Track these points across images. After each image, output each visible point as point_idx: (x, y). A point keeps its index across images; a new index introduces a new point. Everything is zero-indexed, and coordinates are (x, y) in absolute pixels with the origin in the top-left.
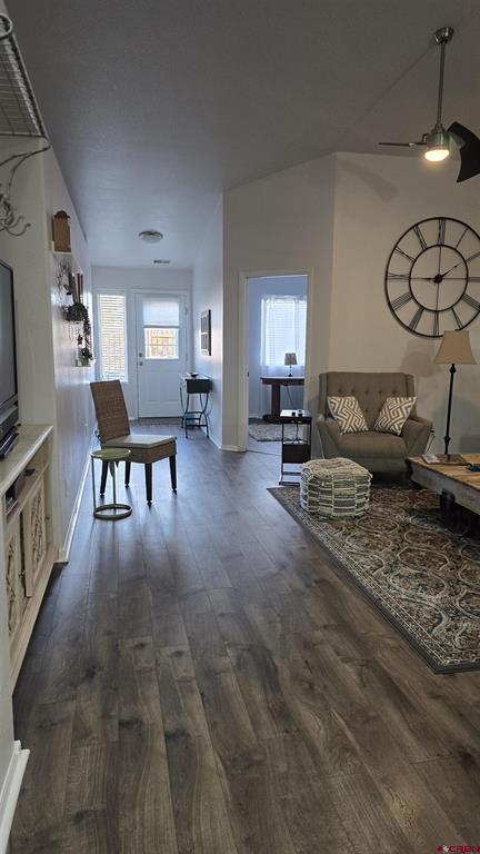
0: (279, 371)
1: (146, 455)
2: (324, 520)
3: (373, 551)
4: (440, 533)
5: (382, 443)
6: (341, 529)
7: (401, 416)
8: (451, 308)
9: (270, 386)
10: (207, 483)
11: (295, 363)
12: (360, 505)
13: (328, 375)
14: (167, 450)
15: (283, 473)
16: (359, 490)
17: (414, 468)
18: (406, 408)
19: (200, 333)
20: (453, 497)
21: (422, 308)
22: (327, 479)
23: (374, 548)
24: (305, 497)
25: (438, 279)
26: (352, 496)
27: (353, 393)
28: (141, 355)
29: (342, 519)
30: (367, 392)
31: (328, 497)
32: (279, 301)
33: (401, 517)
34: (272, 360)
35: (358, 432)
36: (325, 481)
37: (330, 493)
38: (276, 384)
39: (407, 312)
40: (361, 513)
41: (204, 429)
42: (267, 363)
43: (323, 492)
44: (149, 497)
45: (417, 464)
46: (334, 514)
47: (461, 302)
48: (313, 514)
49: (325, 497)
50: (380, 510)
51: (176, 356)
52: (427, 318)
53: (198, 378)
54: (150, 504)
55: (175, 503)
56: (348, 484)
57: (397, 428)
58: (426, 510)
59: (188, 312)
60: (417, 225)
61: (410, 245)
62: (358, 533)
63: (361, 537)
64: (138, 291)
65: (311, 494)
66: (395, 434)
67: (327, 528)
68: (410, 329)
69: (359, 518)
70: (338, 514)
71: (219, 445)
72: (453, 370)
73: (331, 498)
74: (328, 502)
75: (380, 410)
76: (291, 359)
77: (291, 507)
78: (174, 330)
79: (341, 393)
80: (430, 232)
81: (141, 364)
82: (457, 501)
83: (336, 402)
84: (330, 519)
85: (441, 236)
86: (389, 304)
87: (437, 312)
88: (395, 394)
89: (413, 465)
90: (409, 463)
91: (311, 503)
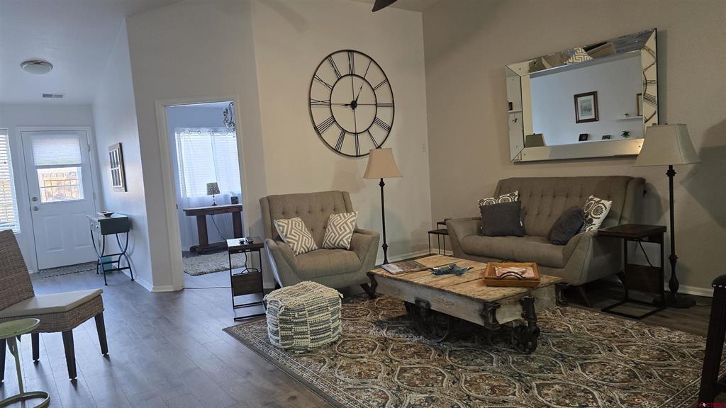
0: (202, 201)
1: (63, 321)
2: (301, 355)
3: (369, 381)
4: (419, 342)
5: (337, 259)
6: (325, 362)
7: (348, 231)
8: (367, 130)
9: (194, 218)
10: (147, 337)
11: (218, 192)
12: (335, 329)
13: (269, 199)
14: (92, 309)
15: (235, 307)
16: (333, 313)
17: (379, 280)
18: (351, 222)
19: (109, 170)
20: (428, 304)
21: (344, 131)
22: (300, 309)
23: (369, 376)
24: (276, 333)
25: (354, 105)
26: (327, 321)
27: (297, 214)
28: (35, 199)
29: (319, 348)
30: (309, 212)
31: (304, 328)
32: (193, 134)
33: (374, 333)
34: (193, 191)
35: (309, 252)
36: (298, 311)
37: (304, 323)
38: (201, 215)
39: (332, 135)
40: (337, 337)
41: (127, 272)
42: (189, 195)
43: (297, 324)
44: (72, 372)
45: (382, 276)
46: (311, 345)
47: (374, 125)
48: (286, 350)
49: (299, 329)
50: (351, 329)
51: (81, 197)
52: (349, 139)
53: (113, 216)
54: (74, 382)
55: (110, 375)
56: (321, 310)
57: (346, 242)
58: (392, 319)
59: (91, 148)
60: (330, 56)
61: (327, 73)
62: (343, 362)
63: (349, 366)
64: (24, 129)
65: (283, 329)
66: (345, 249)
67: (309, 364)
68: (336, 151)
69: (335, 343)
70: (316, 345)
71: (149, 286)
72: (382, 184)
73: (307, 328)
74: (304, 333)
75: (325, 228)
76: (213, 189)
77: (260, 347)
78: (75, 169)
79: (286, 215)
80: (342, 62)
81: (36, 209)
82: (433, 308)
83: (283, 225)
84: (307, 352)
85: (351, 67)
86: (315, 128)
87: (356, 134)
88: (336, 210)
89: (376, 278)
90: (371, 275)
91: (284, 338)
